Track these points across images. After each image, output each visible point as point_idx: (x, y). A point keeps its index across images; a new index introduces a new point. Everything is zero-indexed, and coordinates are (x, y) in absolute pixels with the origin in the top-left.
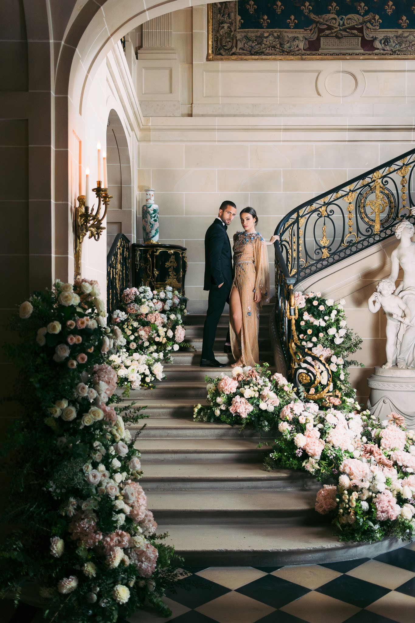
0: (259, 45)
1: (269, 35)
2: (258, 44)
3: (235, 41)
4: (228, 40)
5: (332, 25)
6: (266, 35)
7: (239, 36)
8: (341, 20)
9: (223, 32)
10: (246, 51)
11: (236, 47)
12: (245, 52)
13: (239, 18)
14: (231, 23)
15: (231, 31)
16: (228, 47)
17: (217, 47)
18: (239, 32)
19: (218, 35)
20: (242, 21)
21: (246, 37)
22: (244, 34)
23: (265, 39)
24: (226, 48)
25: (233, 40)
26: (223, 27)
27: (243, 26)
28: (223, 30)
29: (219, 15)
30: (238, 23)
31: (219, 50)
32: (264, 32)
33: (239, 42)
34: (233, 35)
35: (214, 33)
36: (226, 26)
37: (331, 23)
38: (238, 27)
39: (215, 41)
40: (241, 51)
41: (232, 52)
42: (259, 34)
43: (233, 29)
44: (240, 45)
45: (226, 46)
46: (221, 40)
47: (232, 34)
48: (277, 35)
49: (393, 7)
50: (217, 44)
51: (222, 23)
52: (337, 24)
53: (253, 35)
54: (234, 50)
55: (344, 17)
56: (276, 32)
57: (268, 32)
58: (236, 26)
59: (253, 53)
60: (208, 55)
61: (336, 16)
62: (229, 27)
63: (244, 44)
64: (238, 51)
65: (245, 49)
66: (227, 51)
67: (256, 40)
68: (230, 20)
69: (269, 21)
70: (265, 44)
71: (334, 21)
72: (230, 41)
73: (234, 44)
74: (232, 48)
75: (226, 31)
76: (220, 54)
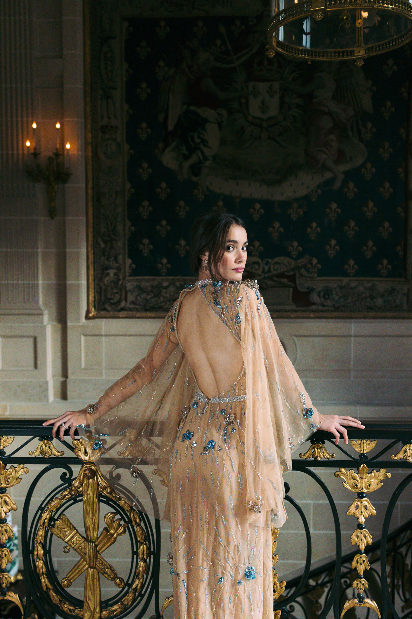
0: (156, 299)
1: (170, 285)
2: (155, 296)
3: (123, 293)
4: (115, 291)
5: (254, 271)
6: (165, 284)
7: (129, 286)
8: (266, 264)
9: (107, 280)
10: (139, 305)
11: (126, 300)
12: (137, 307)
13: (129, 261)
14: (119, 269)
15: (119, 280)
16: (116, 300)
17: (100, 300)
18: (129, 281)
19: (102, 284)
20: (134, 266)
21: (139, 287)
22: (135, 284)
23: (164, 291)
24: (112, 301)
25: (121, 290)
26: (108, 274)
27: (134, 273)
28: (107, 278)
29: (102, 258)
30: (127, 269)
31: (103, 304)
32: (162, 280)
33: (129, 295)
34: (122, 285)
35: (96, 281)
36: (112, 272)
37: (252, 269)
38: (127, 274)
39: (97, 292)
40: (132, 306)
41: (120, 307)
42: (156, 283)
43: (121, 277)
44: (131, 298)
45: (111, 299)
46: (106, 291)
47: (120, 282)
48: (181, 284)
49: (337, 247)
50: (100, 296)
51: (107, 268)
52: (261, 270)
53: (148, 284)
54: (123, 304)
55: (270, 261)
56: (178, 280)
57: (167, 280)
58: (125, 272)
59: (148, 308)
60: (88, 312)
61: (259, 260)
62: (116, 274)
63: (136, 296)
64: (128, 305)
65: (137, 303)
66: (114, 306)
67: (152, 291)
68: (118, 265)
69: (169, 266)
70: (164, 297)
71: (257, 267)
72: (117, 293)
73: (123, 297)
74: (120, 301)
75: (112, 279)
76: (105, 309)
